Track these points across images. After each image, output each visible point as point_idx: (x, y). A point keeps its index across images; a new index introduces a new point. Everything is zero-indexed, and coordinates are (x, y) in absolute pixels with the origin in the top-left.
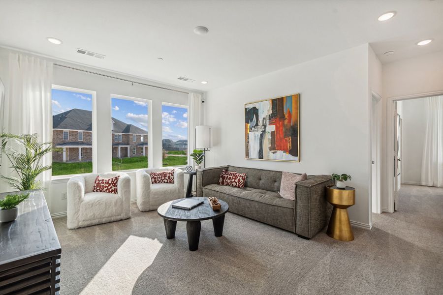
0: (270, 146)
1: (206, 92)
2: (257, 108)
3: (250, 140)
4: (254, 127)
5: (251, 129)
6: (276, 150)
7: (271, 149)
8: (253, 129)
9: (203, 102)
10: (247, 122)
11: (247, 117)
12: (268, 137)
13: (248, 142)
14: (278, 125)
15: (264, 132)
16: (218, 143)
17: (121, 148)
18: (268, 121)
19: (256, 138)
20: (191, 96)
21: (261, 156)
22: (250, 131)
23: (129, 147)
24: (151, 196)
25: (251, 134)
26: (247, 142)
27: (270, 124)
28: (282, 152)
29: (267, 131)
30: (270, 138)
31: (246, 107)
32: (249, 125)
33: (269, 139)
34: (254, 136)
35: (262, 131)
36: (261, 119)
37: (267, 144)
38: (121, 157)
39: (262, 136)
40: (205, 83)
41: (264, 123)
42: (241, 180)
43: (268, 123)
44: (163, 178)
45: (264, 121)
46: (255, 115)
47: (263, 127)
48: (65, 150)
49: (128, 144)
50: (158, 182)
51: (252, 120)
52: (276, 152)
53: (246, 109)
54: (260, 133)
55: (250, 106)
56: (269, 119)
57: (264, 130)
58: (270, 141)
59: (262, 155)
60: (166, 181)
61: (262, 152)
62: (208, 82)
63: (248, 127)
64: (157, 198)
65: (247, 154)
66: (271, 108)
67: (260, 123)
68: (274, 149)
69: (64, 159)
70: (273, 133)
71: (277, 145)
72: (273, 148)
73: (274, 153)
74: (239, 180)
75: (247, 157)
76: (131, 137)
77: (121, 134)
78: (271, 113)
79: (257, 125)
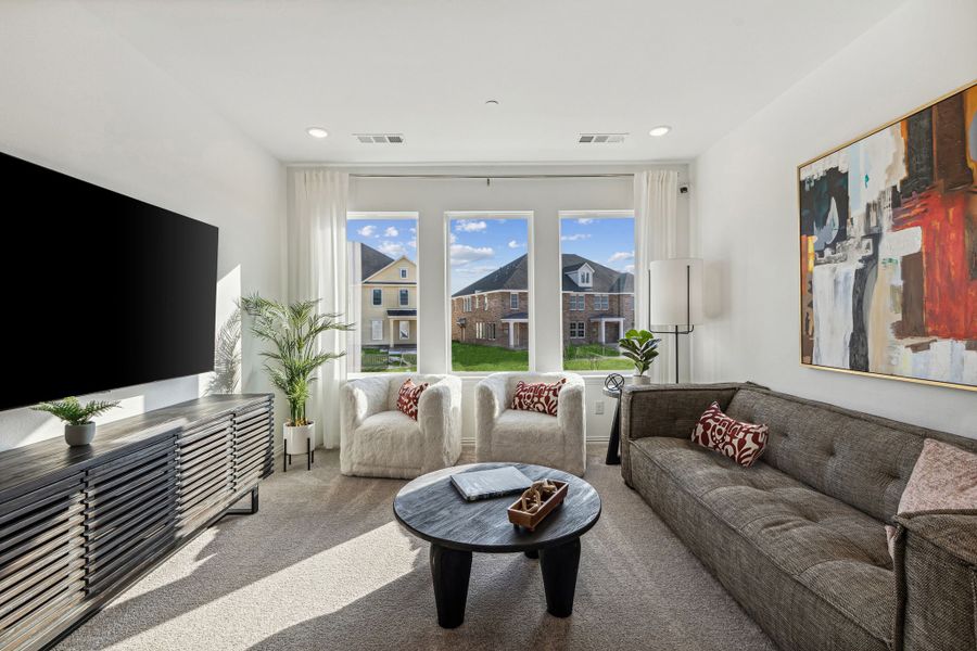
0: (899, 317)
1: (694, 160)
2: (842, 169)
3: (817, 298)
4: (833, 246)
5: (821, 254)
6: (926, 335)
7: (902, 330)
8: (828, 252)
9: (684, 190)
10: (806, 230)
11: (806, 212)
12: (889, 278)
13: (811, 305)
14: (936, 224)
15: (871, 261)
16: (720, 311)
17: (606, 323)
18: (888, 212)
19: (841, 288)
20: (641, 180)
21: (859, 361)
22: (816, 264)
23: (621, 320)
24: (495, 440)
25: (822, 275)
26: (807, 305)
27: (898, 225)
28: (961, 345)
29: (883, 253)
30: (899, 283)
31: (803, 178)
32: (812, 240)
33: (893, 288)
34: (833, 279)
35: (866, 260)
36: (857, 211)
37: (884, 309)
38: (606, 342)
39: (861, 277)
40: (662, 131)
41: (873, 224)
42: (749, 444)
43: (886, 223)
44: (536, 400)
45: (873, 215)
46: (833, 200)
47: (866, 242)
48: (512, 327)
49: (619, 316)
50: (525, 407)
51: (822, 222)
52: (926, 347)
53: (802, 184)
54: (853, 265)
55: (818, 171)
56: (896, 203)
57: (870, 252)
58: (898, 298)
59: (866, 356)
60: (541, 408)
61: (865, 344)
62: (670, 128)
63: (811, 249)
64: (509, 446)
65: (807, 349)
66: (902, 156)
67: (856, 228)
68: (919, 331)
69: (512, 343)
70: (910, 264)
71: (932, 313)
72: (915, 325)
73: (915, 348)
74: (742, 442)
75: (807, 359)
76: (627, 300)
77: (606, 294)
78: (903, 174)
79: (842, 235)
